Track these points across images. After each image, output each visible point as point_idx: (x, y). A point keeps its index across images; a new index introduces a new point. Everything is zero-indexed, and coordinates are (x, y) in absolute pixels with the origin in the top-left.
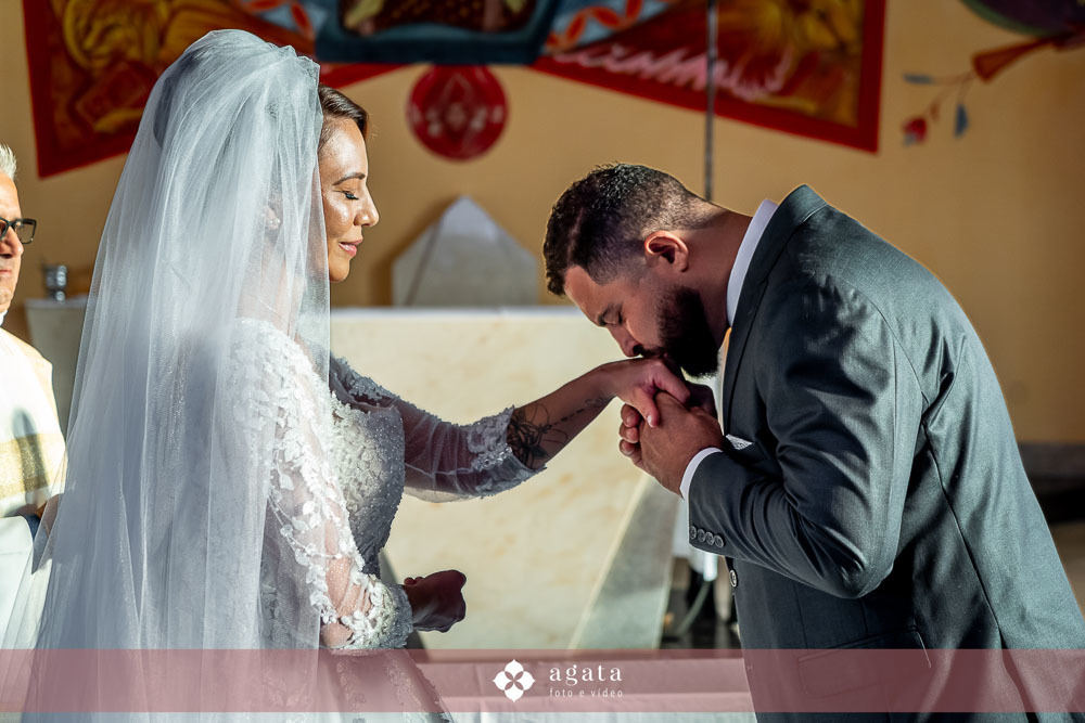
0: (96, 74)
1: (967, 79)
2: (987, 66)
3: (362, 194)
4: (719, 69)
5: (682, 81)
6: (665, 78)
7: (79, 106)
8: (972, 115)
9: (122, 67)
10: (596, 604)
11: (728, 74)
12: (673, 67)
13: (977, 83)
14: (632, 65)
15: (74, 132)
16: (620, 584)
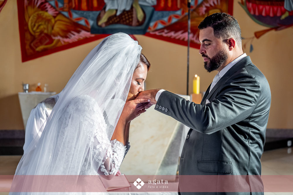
0: (36, 36)
1: (253, 38)
2: (258, 35)
3: (142, 84)
4: (191, 35)
5: (182, 39)
6: (177, 38)
7: (32, 45)
8: (254, 47)
9: (43, 35)
10: (160, 168)
11: (193, 37)
12: (179, 35)
13: (255, 39)
14: (169, 35)
15: (31, 51)
16: (166, 163)
